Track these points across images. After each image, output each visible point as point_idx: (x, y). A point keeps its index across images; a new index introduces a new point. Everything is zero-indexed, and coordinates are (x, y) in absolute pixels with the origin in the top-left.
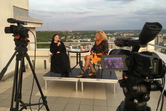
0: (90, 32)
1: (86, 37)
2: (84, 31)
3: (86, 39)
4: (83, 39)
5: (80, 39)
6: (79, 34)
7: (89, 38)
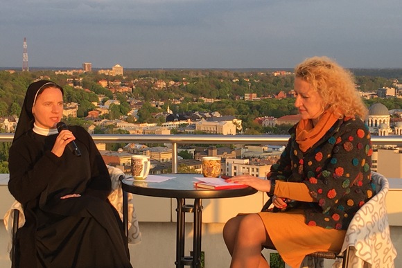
0: (236, 75)
1: (211, 108)
2: (197, 71)
3: (211, 119)
4: (195, 118)
5: (170, 118)
6: (168, 89)
7: (226, 116)
